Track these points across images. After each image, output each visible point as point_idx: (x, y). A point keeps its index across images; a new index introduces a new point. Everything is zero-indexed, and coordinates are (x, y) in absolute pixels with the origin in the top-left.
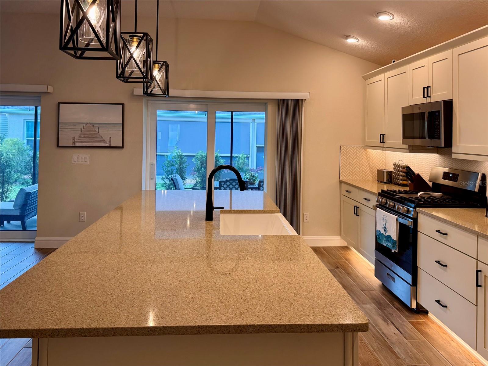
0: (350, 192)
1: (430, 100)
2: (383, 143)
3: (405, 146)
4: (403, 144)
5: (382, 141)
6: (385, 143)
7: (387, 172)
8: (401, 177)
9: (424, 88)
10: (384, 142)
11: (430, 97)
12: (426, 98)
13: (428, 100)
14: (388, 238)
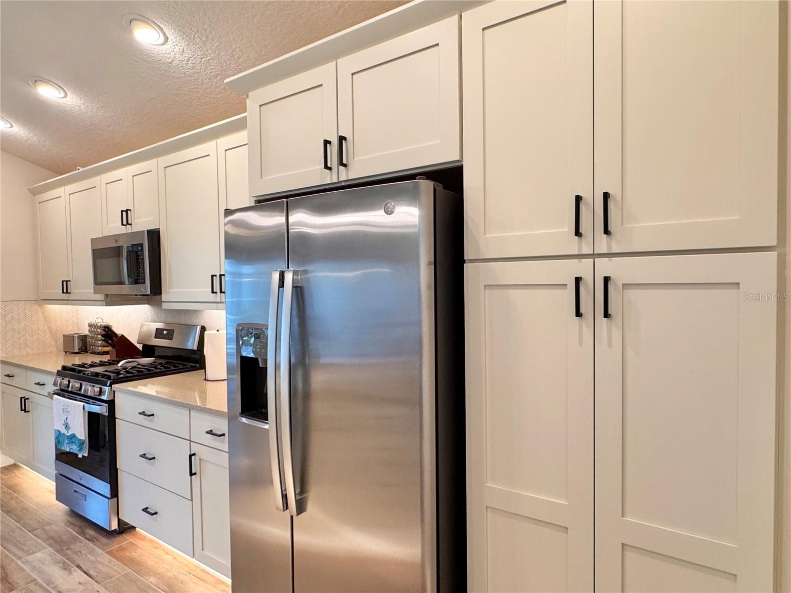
0: (13, 376)
1: (132, 229)
2: (68, 294)
3: (100, 297)
4: (95, 293)
5: (65, 291)
6: (70, 293)
7: (79, 337)
8: (100, 342)
9: (122, 211)
10: (68, 292)
11: (131, 224)
12: (125, 225)
13: (129, 229)
14: (71, 439)
